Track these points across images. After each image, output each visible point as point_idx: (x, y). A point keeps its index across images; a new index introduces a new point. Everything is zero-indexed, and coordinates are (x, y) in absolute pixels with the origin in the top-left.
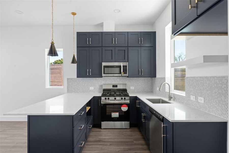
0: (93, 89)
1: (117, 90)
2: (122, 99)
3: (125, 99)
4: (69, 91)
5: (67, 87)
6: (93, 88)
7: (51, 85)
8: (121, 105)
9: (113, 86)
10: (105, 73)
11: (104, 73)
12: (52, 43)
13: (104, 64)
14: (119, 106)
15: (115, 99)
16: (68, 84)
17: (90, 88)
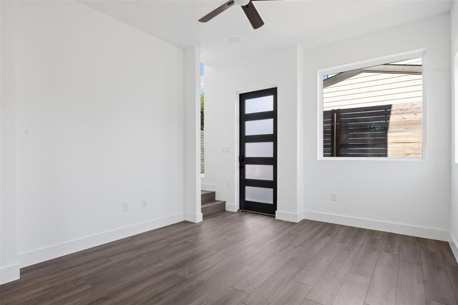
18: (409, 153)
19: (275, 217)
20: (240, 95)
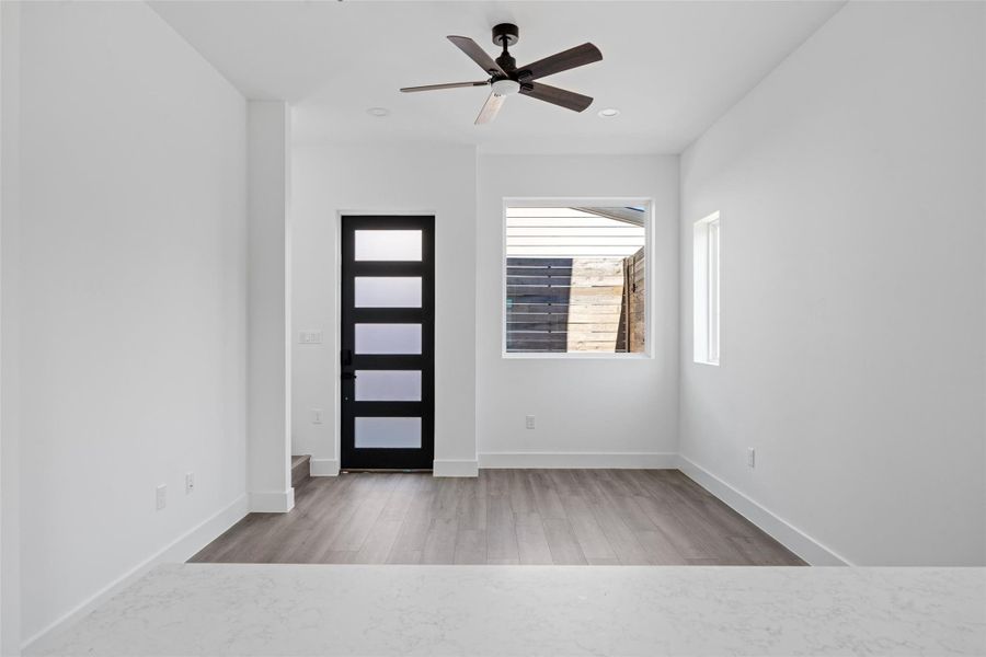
18: (582, 339)
19: (432, 472)
20: (343, 217)
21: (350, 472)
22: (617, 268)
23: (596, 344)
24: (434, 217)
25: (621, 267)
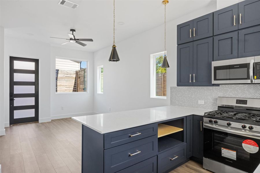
0: (203, 103)
1: (247, 109)
2: (244, 127)
3: (251, 128)
4: (172, 103)
5: (170, 98)
6: (203, 101)
7: (157, 95)
8: (244, 138)
9: (238, 102)
10: (217, 78)
11: (215, 79)
12: (114, 46)
13: (215, 64)
14: (239, 140)
15: (229, 124)
16: (171, 93)
17: (199, 101)
20: (10, 57)
21: (13, 125)
22: (74, 73)
23: (69, 90)
24: (38, 60)
25: (75, 72)
